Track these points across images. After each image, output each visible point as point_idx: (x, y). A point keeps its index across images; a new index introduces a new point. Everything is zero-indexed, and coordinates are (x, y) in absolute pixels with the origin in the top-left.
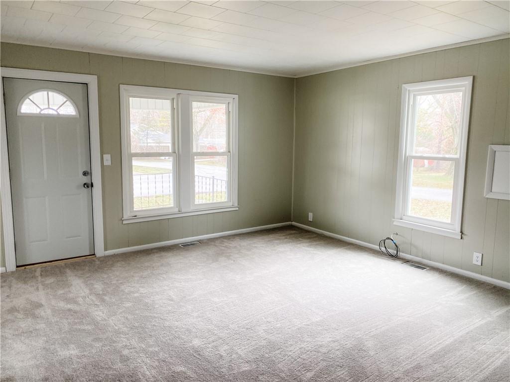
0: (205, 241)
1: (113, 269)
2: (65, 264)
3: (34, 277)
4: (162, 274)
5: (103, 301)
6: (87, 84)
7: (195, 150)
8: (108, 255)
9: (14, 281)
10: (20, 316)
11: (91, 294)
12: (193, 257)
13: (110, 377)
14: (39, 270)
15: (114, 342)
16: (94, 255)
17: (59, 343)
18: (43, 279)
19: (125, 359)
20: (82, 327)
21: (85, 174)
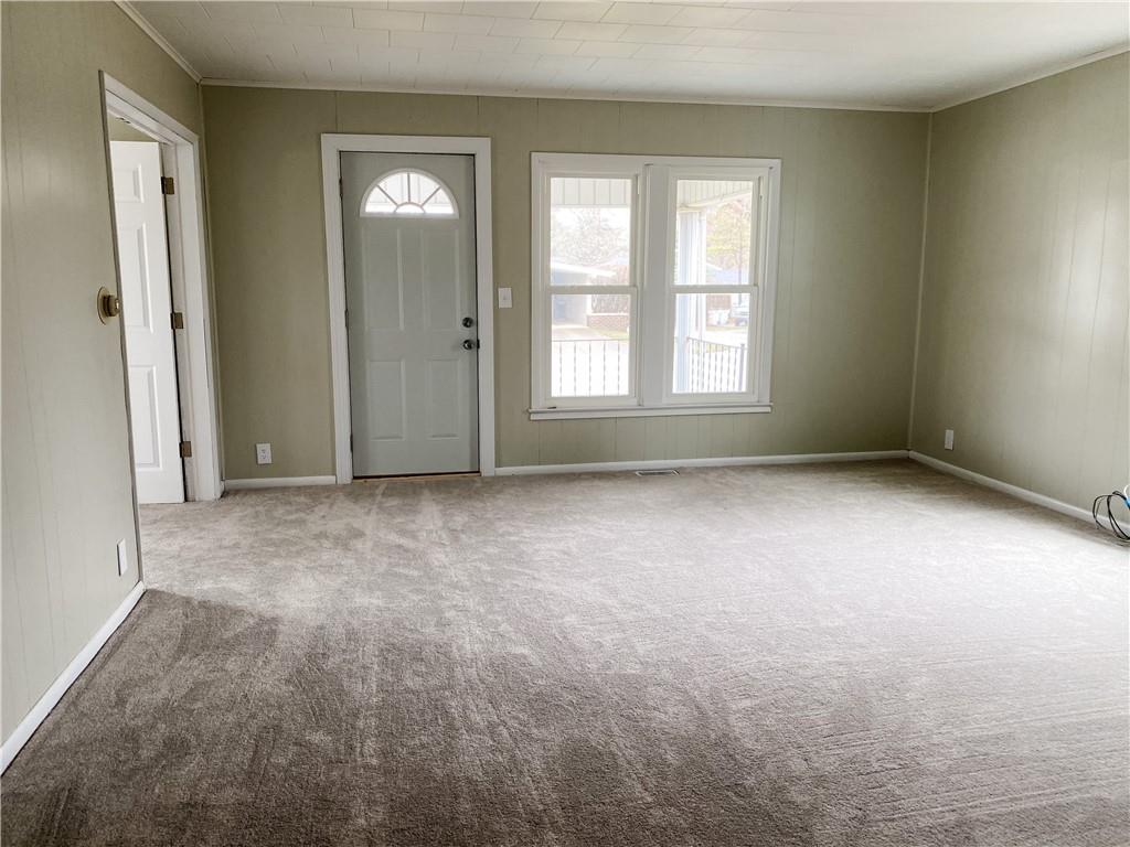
0: (688, 470)
1: (498, 496)
2: (427, 482)
3: (372, 495)
4: (575, 513)
5: (456, 539)
6: (473, 155)
7: (678, 282)
8: (501, 474)
9: (342, 497)
10: (326, 544)
11: (443, 528)
12: (648, 494)
13: (410, 641)
14: (382, 487)
15: (441, 597)
16: (478, 472)
17: (361, 587)
18: (384, 500)
19: (442, 624)
20: (405, 571)
21: (468, 322)
